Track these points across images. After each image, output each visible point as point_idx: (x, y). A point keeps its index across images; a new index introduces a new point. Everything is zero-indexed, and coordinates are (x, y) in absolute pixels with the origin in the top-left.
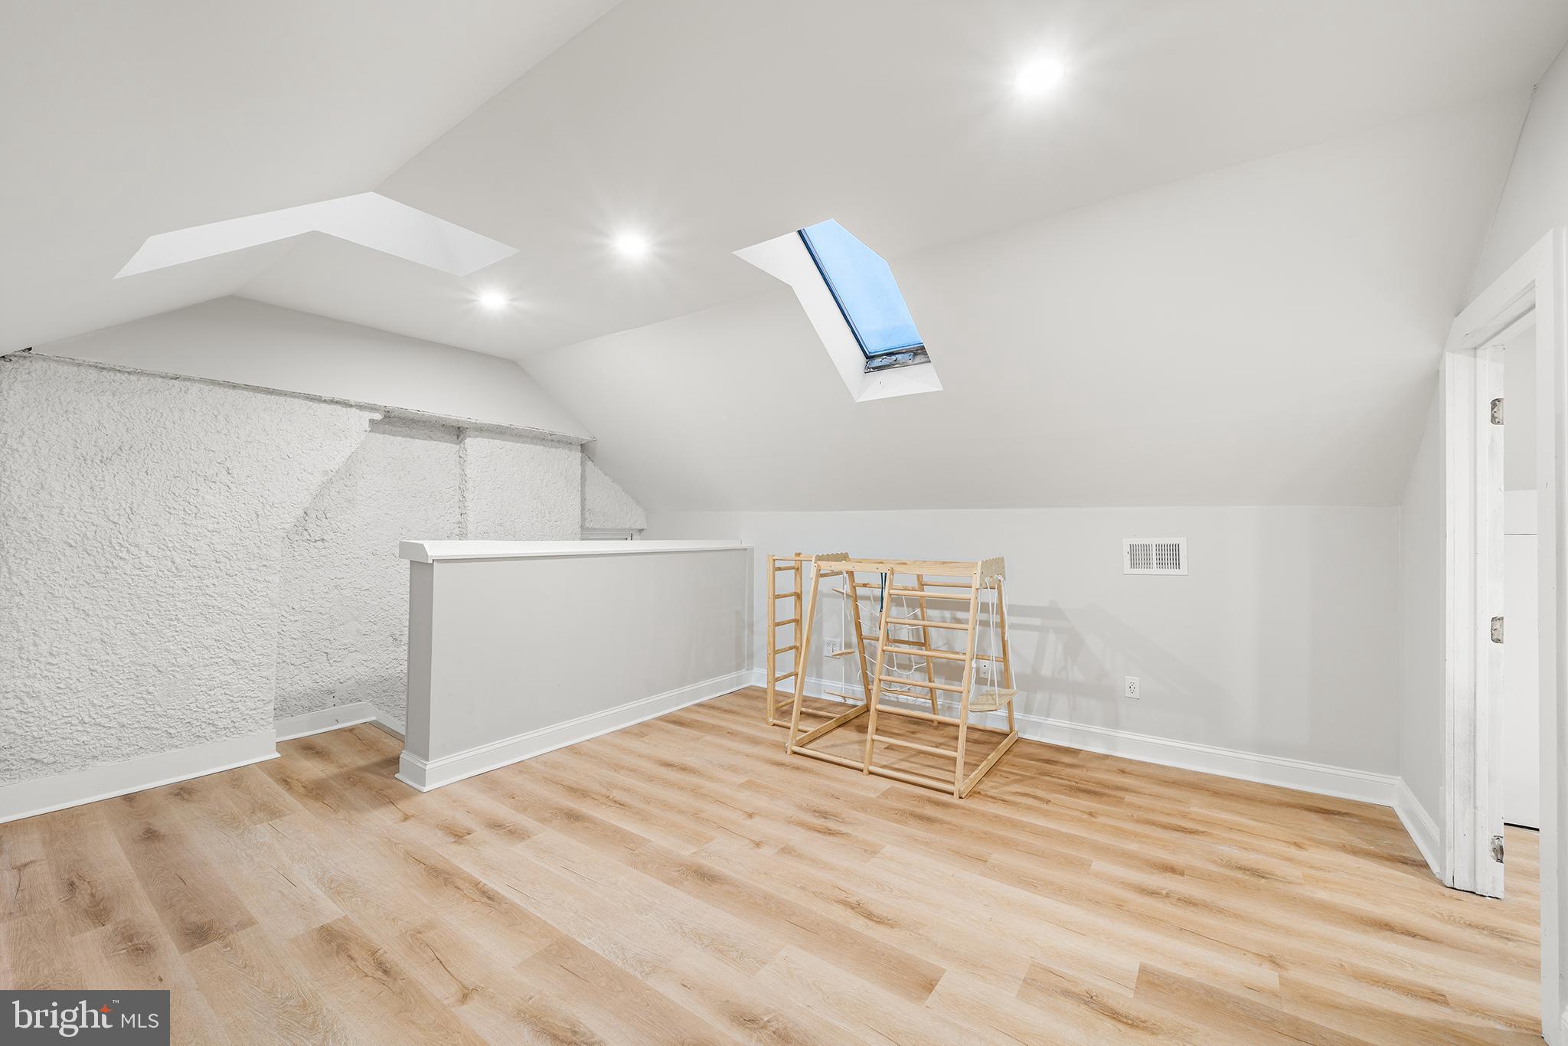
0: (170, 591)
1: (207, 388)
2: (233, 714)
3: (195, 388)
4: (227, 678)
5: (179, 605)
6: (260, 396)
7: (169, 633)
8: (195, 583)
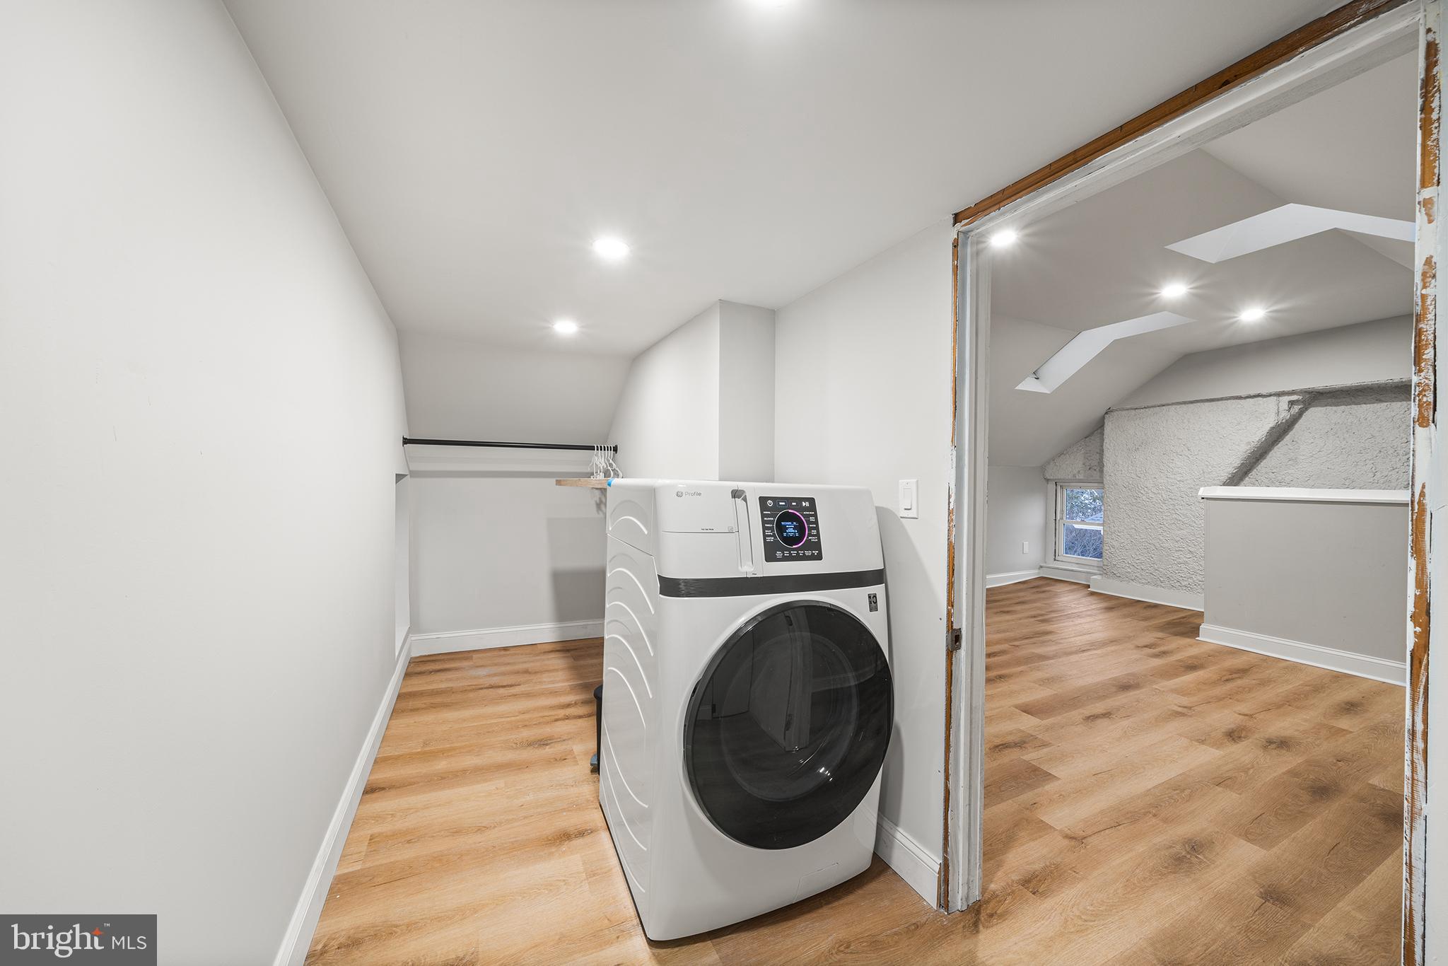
0: (1161, 510)
1: (1178, 406)
2: (1189, 580)
3: (1173, 408)
4: (1187, 560)
5: (1164, 517)
6: (1207, 404)
7: (1160, 531)
8: (1171, 507)
